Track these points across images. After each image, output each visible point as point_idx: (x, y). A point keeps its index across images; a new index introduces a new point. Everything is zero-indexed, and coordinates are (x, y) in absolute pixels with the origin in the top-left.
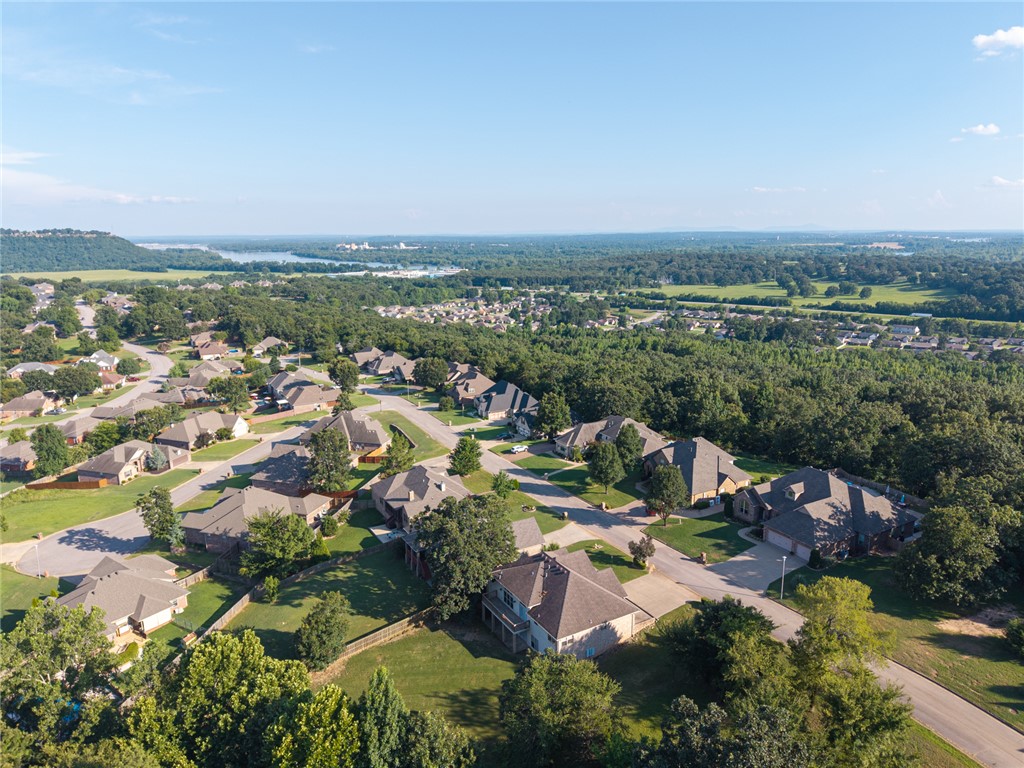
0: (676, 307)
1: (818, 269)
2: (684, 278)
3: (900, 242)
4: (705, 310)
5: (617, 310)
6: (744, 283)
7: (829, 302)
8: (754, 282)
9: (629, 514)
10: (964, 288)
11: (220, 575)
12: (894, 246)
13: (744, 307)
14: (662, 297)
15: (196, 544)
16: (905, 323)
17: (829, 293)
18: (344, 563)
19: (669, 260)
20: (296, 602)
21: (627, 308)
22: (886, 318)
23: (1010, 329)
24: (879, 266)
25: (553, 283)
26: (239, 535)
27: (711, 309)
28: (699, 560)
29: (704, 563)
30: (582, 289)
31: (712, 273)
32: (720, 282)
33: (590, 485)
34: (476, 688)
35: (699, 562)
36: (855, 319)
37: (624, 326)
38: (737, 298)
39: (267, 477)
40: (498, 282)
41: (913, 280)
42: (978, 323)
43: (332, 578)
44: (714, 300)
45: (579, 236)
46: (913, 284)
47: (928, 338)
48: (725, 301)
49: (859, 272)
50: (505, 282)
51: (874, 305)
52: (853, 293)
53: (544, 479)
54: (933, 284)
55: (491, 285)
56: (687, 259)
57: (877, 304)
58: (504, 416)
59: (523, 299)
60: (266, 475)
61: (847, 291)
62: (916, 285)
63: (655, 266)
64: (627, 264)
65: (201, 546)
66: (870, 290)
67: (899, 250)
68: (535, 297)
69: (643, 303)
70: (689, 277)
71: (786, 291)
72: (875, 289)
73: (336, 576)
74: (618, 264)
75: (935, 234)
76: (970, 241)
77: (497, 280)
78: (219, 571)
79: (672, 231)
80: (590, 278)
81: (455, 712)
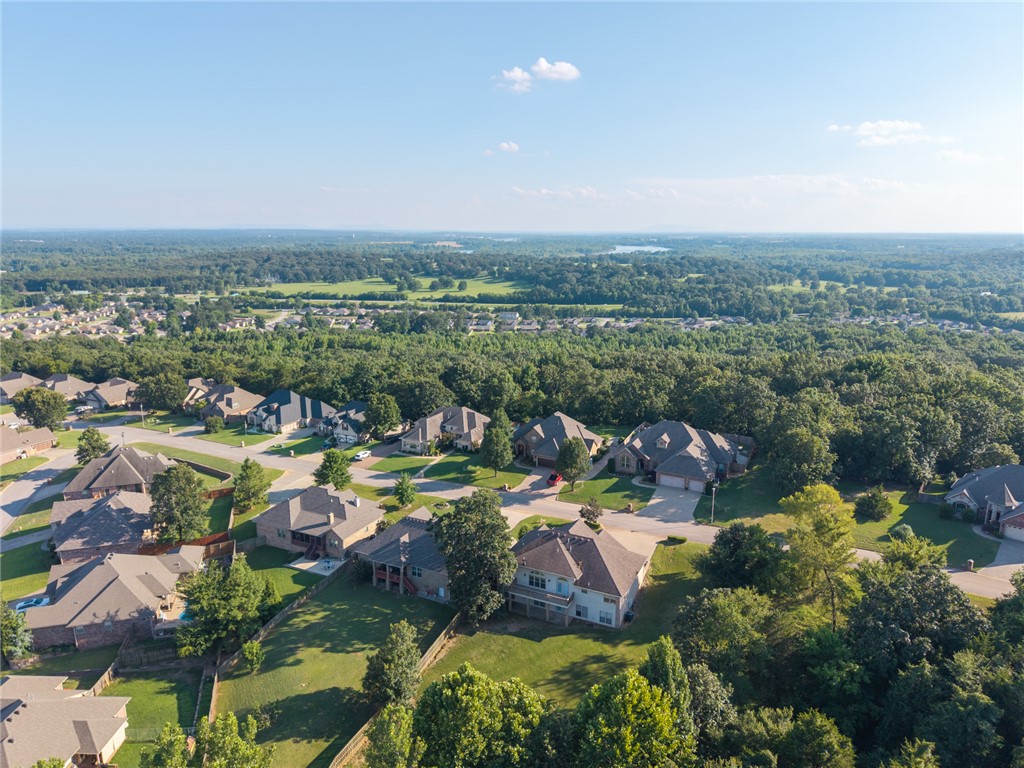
0: (302, 306)
1: (414, 266)
2: (291, 276)
3: (458, 241)
4: (331, 306)
5: (238, 311)
6: (352, 280)
7: (439, 294)
8: (360, 278)
9: (533, 489)
10: (532, 280)
11: (128, 670)
12: (453, 244)
13: (369, 302)
14: (278, 295)
15: (54, 647)
16: (506, 310)
17: (433, 287)
18: (300, 606)
19: (266, 258)
20: (291, 660)
21: (249, 308)
22: (491, 307)
23: (580, 311)
24: (463, 262)
25: (142, 284)
26: (136, 615)
27: (337, 307)
28: (627, 510)
29: (632, 512)
30: (182, 290)
31: (318, 270)
32: (331, 278)
33: (474, 472)
34: (568, 665)
35: (628, 513)
36: (469, 309)
37: (263, 327)
38: (357, 294)
39: (84, 543)
40: (65, 286)
41: (492, 273)
42: (558, 307)
43: (304, 625)
44: (334, 297)
45: (135, 231)
46: (494, 278)
47: (529, 321)
48: (345, 297)
49: (449, 268)
50: (74, 285)
51: (476, 297)
52: (452, 286)
53: (419, 477)
54: (508, 277)
55: (56, 290)
56: (285, 257)
57: (479, 295)
58: (296, 427)
59: (112, 304)
60: (80, 541)
61: (447, 284)
62: (495, 278)
63: (254, 265)
64: (221, 262)
65: (68, 647)
66: (465, 283)
67: (460, 248)
68: (128, 300)
69: (264, 303)
70: (296, 275)
71: (396, 286)
72: (469, 282)
73: (306, 621)
74: (209, 263)
75: (481, 234)
76: (508, 240)
77: (62, 283)
78: (124, 667)
79: (243, 228)
80: (186, 278)
81: (568, 690)
